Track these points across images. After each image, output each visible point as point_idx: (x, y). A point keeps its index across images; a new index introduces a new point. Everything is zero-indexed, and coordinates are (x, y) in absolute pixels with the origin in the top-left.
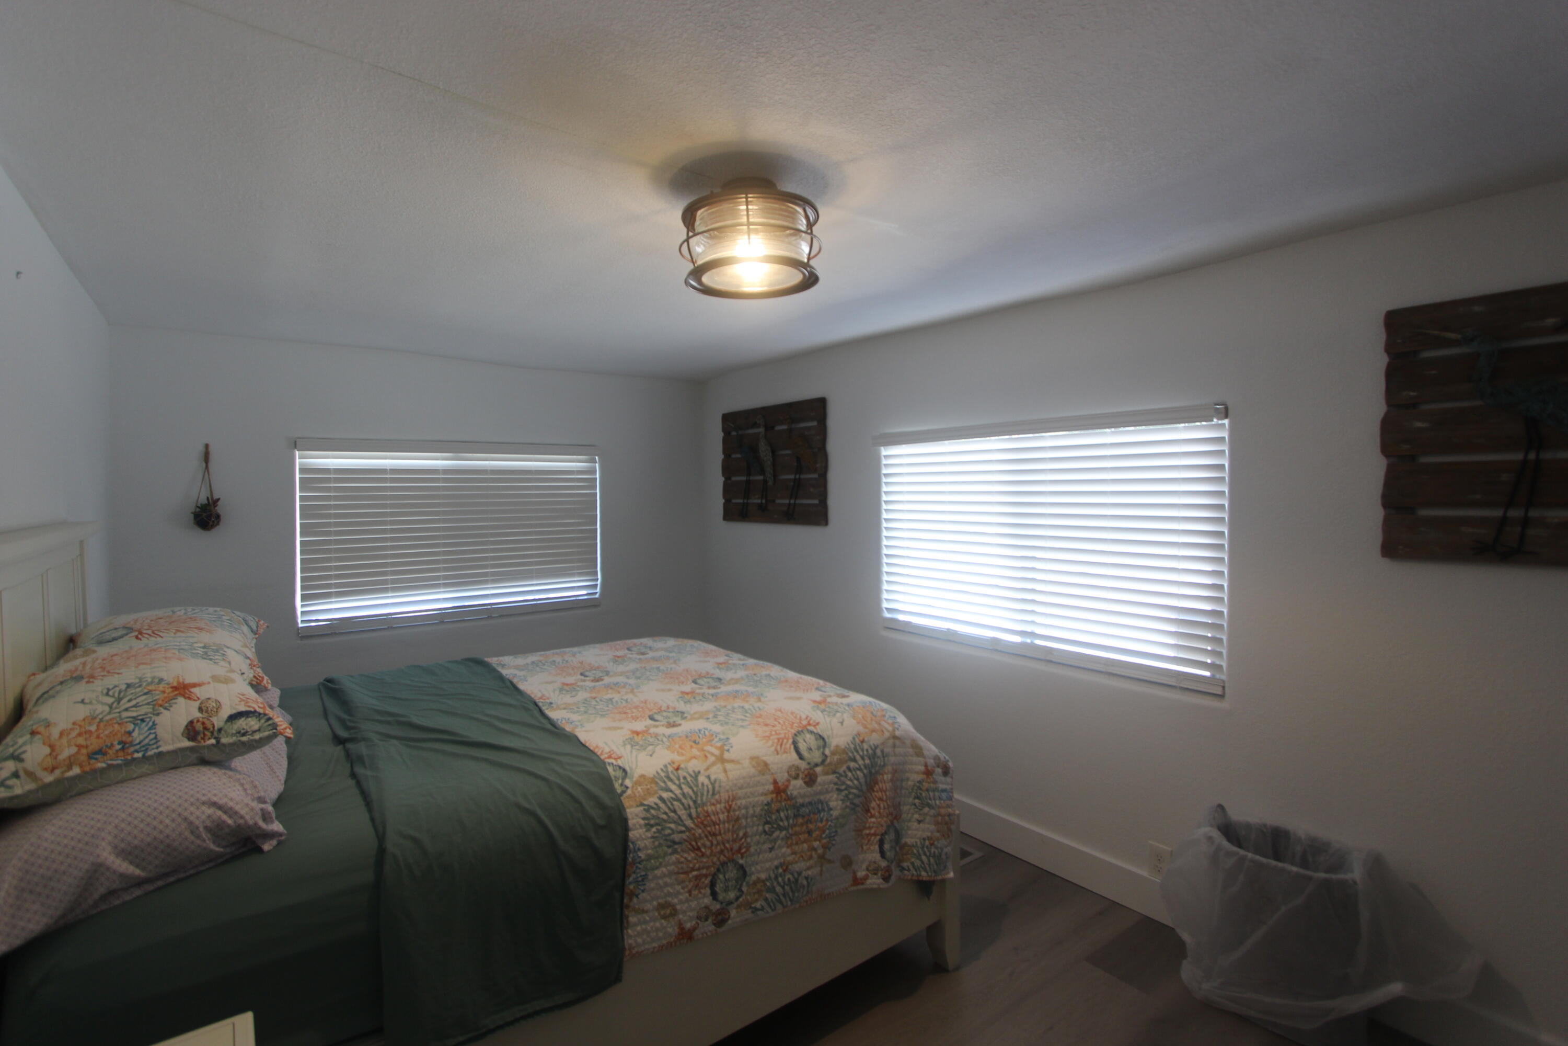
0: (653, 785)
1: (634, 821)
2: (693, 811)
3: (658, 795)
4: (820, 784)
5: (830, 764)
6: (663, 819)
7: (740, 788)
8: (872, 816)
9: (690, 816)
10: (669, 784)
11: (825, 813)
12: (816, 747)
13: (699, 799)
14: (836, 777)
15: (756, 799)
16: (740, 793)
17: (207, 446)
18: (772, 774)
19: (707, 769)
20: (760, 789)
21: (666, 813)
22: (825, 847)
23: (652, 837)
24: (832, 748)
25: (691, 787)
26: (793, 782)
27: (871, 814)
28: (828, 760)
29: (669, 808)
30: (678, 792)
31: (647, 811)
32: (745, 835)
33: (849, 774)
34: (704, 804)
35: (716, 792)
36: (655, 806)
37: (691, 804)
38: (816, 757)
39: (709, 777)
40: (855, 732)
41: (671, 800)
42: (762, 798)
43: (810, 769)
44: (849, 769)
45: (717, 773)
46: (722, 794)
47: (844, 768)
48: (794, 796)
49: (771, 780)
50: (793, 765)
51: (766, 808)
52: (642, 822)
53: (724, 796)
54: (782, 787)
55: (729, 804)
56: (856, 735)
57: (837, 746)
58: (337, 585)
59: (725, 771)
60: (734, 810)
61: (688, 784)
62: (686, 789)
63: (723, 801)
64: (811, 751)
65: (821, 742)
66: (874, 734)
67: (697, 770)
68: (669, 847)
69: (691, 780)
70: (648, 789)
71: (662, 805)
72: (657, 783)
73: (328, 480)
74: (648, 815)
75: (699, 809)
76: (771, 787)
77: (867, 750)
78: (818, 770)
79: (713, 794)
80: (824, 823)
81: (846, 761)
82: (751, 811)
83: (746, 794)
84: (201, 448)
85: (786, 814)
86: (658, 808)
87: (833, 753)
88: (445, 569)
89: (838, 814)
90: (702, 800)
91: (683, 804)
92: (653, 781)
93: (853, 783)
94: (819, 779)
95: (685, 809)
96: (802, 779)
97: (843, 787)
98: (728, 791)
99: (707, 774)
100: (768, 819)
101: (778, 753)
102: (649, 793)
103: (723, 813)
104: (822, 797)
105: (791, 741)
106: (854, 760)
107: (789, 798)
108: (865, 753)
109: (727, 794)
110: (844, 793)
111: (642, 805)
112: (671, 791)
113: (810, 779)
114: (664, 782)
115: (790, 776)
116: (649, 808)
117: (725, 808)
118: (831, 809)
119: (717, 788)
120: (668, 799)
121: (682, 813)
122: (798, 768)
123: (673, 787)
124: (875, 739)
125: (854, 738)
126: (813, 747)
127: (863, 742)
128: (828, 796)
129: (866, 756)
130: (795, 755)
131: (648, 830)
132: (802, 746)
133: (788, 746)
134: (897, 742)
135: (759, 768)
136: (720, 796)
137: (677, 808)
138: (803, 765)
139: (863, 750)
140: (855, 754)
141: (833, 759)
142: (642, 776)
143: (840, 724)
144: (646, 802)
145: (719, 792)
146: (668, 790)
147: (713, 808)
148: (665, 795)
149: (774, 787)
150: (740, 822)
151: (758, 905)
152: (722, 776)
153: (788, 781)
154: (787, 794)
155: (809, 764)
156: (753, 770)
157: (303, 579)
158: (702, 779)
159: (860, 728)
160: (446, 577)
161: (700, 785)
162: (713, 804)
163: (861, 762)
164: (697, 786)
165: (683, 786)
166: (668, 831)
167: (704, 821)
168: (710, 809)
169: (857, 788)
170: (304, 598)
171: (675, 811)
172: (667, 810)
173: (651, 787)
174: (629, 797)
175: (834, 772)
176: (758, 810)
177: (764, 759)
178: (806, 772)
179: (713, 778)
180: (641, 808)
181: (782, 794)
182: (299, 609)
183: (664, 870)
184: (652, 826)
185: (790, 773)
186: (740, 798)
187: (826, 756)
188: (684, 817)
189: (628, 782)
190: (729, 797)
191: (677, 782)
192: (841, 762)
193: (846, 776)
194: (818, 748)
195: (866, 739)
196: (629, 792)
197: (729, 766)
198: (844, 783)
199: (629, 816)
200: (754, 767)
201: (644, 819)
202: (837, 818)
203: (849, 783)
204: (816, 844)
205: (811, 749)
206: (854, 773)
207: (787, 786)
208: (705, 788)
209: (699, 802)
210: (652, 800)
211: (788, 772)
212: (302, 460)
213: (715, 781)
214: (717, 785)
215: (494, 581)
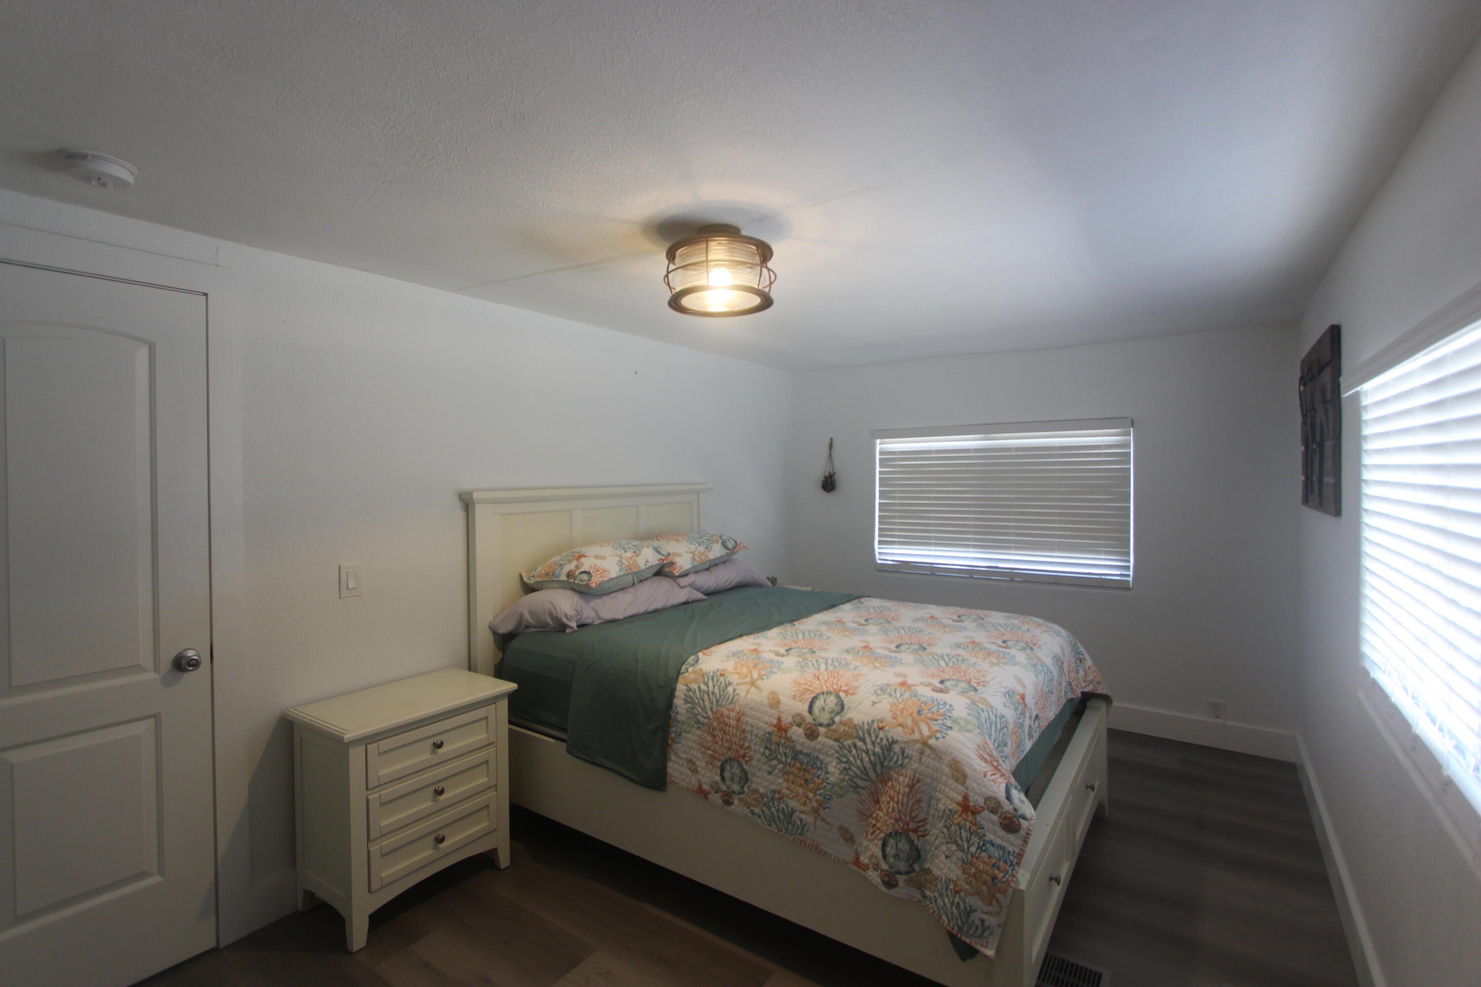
0: (701, 678)
1: (679, 694)
2: (714, 707)
3: (699, 685)
4: (819, 743)
5: (835, 731)
6: (695, 701)
7: (751, 709)
8: (880, 809)
9: (711, 708)
10: (710, 682)
11: (823, 773)
12: (830, 710)
13: (721, 700)
14: (839, 746)
15: (761, 724)
16: (749, 712)
17: (831, 439)
18: (780, 712)
19: (738, 684)
20: (766, 719)
21: (697, 698)
22: (820, 804)
23: (686, 710)
24: (844, 718)
25: (720, 691)
26: (795, 728)
27: (880, 806)
28: (834, 727)
29: (701, 697)
30: (711, 689)
31: (688, 691)
32: (748, 747)
33: (854, 751)
34: (722, 706)
35: (733, 702)
36: (693, 691)
37: (715, 701)
38: (824, 718)
39: (735, 690)
40: (879, 717)
41: (704, 692)
42: (765, 726)
43: (814, 725)
44: (855, 746)
45: (742, 691)
46: (736, 707)
47: (849, 742)
48: (793, 740)
49: (776, 716)
50: (800, 714)
51: (767, 735)
52: (683, 696)
53: (737, 709)
54: (784, 727)
55: (739, 716)
56: (878, 720)
57: (851, 719)
58: (900, 537)
59: (748, 692)
60: (742, 724)
61: (719, 688)
62: (717, 690)
63: (736, 711)
64: (822, 711)
65: (838, 709)
66: (900, 729)
67: (731, 681)
68: (696, 723)
69: (723, 687)
70: (696, 678)
71: (698, 692)
72: (704, 677)
73: (894, 460)
74: (687, 694)
75: (719, 708)
76: (775, 722)
77: (882, 739)
78: (822, 730)
79: (731, 703)
80: (820, 781)
81: (854, 738)
82: (755, 732)
83: (754, 715)
84: (828, 441)
85: (785, 751)
86: (694, 693)
87: (841, 723)
88: (975, 533)
89: (833, 780)
90: (722, 702)
91: (710, 699)
92: (703, 676)
93: (856, 761)
94: (820, 738)
95: (710, 703)
96: (804, 729)
97: (844, 760)
98: (741, 706)
99: (735, 687)
100: (769, 746)
101: (794, 699)
102: (695, 681)
103: (733, 720)
104: (821, 756)
105: (813, 695)
106: (863, 740)
107: (788, 739)
108: (878, 740)
109: (739, 708)
110: (844, 765)
111: (687, 685)
112: (708, 687)
113: (812, 734)
114: (708, 679)
115: (794, 721)
116: (689, 690)
117: (736, 717)
118: (828, 773)
119: (735, 700)
120: (703, 690)
121: (707, 704)
122: (803, 718)
123: (711, 685)
124: (897, 733)
125: (873, 721)
126: (826, 709)
127: (881, 729)
128: (828, 759)
129: (878, 743)
130: (806, 707)
131: (685, 704)
132: (819, 704)
133: (807, 697)
134: (928, 752)
135: (771, 702)
136: (735, 707)
137: (705, 699)
138: (809, 718)
139: (877, 737)
140: (866, 735)
141: (840, 728)
142: (701, 669)
143: (871, 703)
144: (690, 685)
145: (735, 704)
146: (707, 685)
147: (727, 713)
148: (703, 687)
149: (778, 723)
150: (746, 734)
151: (757, 810)
152: (743, 694)
153: (791, 724)
154: (786, 735)
155: (815, 720)
156: (766, 701)
157: (880, 529)
158: (730, 689)
159: (888, 717)
160: (974, 540)
161: (726, 692)
162: (728, 710)
163: (870, 747)
164: (724, 691)
165: (716, 687)
166: (696, 711)
167: (719, 717)
168: (726, 712)
169: (858, 768)
170: (880, 542)
171: (703, 701)
172: (699, 697)
173: (699, 678)
174: (684, 678)
175: (837, 740)
176: (761, 733)
177: (781, 697)
178: (809, 726)
179: (737, 691)
180: (685, 687)
181: (783, 732)
182: (877, 551)
183: (692, 737)
184: (688, 702)
185: (795, 719)
186: (748, 716)
187: (834, 722)
188: (708, 708)
189: (690, 669)
190: (740, 711)
191: (715, 683)
192: (847, 735)
193: (850, 751)
194: (832, 712)
195: (886, 728)
196: (686, 675)
197: (753, 689)
198: (845, 756)
199: (678, 688)
200: (768, 699)
201: (685, 695)
202: (834, 785)
203: (851, 759)
204: (811, 795)
205: (824, 709)
206: (859, 752)
207: (789, 728)
208: (728, 696)
209: (720, 703)
210: (694, 686)
211: (793, 717)
212: (881, 445)
213: (737, 694)
214: (736, 698)
215: (1016, 548)
